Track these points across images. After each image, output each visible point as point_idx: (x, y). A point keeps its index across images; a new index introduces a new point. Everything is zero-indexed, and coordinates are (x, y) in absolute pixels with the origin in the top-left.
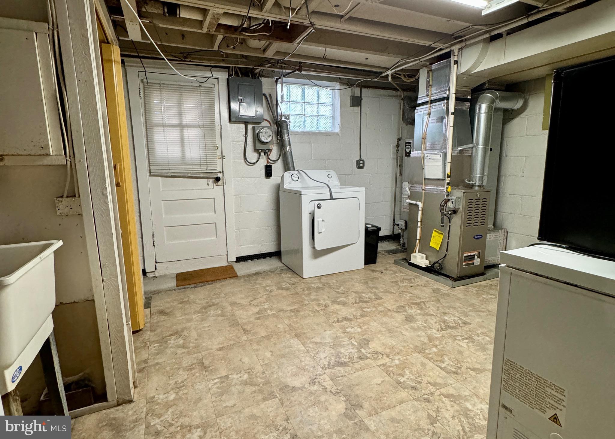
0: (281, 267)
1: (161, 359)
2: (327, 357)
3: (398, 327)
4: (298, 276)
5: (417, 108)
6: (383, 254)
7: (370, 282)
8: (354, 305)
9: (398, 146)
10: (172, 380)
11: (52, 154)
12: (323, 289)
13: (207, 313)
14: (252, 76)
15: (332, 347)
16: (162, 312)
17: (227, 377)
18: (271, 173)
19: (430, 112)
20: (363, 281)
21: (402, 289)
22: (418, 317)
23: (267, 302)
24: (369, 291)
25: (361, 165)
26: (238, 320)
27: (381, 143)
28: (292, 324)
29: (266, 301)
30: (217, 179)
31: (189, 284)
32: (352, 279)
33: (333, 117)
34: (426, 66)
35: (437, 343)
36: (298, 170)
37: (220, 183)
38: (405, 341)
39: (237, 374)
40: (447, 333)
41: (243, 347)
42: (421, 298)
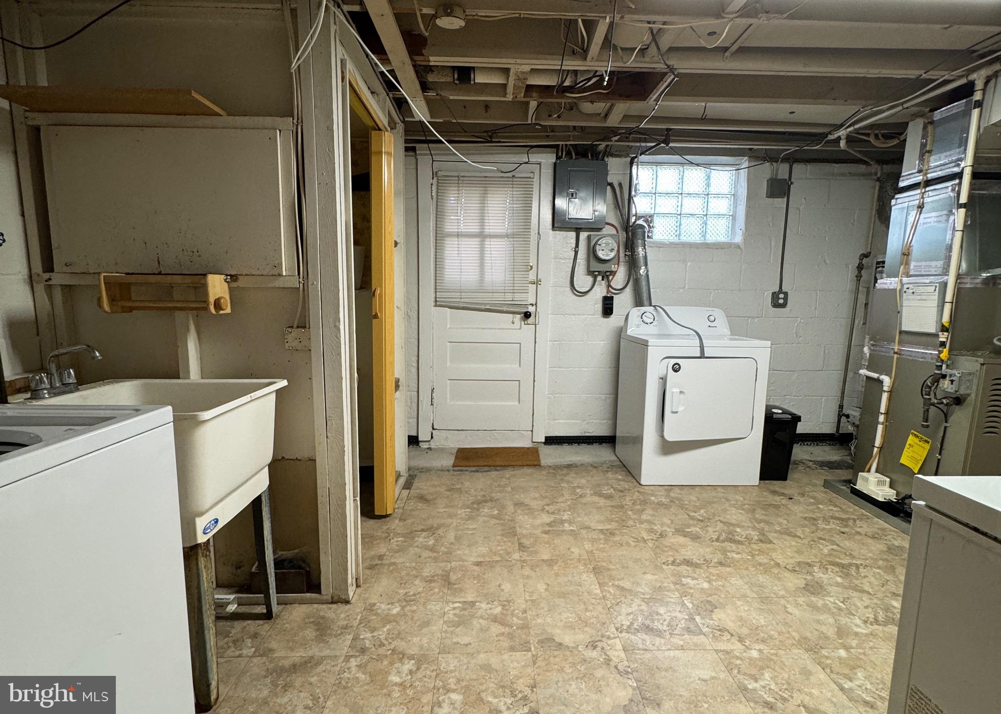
0: (612, 461)
1: (399, 560)
2: (631, 613)
3: (783, 597)
4: (634, 480)
5: (897, 196)
6: (809, 467)
7: (759, 511)
8: (714, 543)
9: (860, 267)
10: (404, 589)
11: (284, 274)
12: (667, 507)
13: (478, 510)
14: (592, 155)
15: (647, 601)
16: (422, 498)
17: (473, 604)
18: (612, 308)
19: (923, 203)
20: (747, 506)
21: (820, 534)
22: (833, 589)
23: (569, 510)
24: (750, 525)
25: (781, 301)
26: (518, 529)
27: (828, 262)
28: (594, 551)
29: (567, 509)
30: (527, 315)
31: (470, 466)
32: (728, 500)
33: (734, 217)
34: (922, 115)
35: (854, 643)
36: (654, 306)
37: (531, 320)
38: (787, 623)
39: (488, 603)
40: (883, 631)
41: (510, 569)
42: (854, 557)
